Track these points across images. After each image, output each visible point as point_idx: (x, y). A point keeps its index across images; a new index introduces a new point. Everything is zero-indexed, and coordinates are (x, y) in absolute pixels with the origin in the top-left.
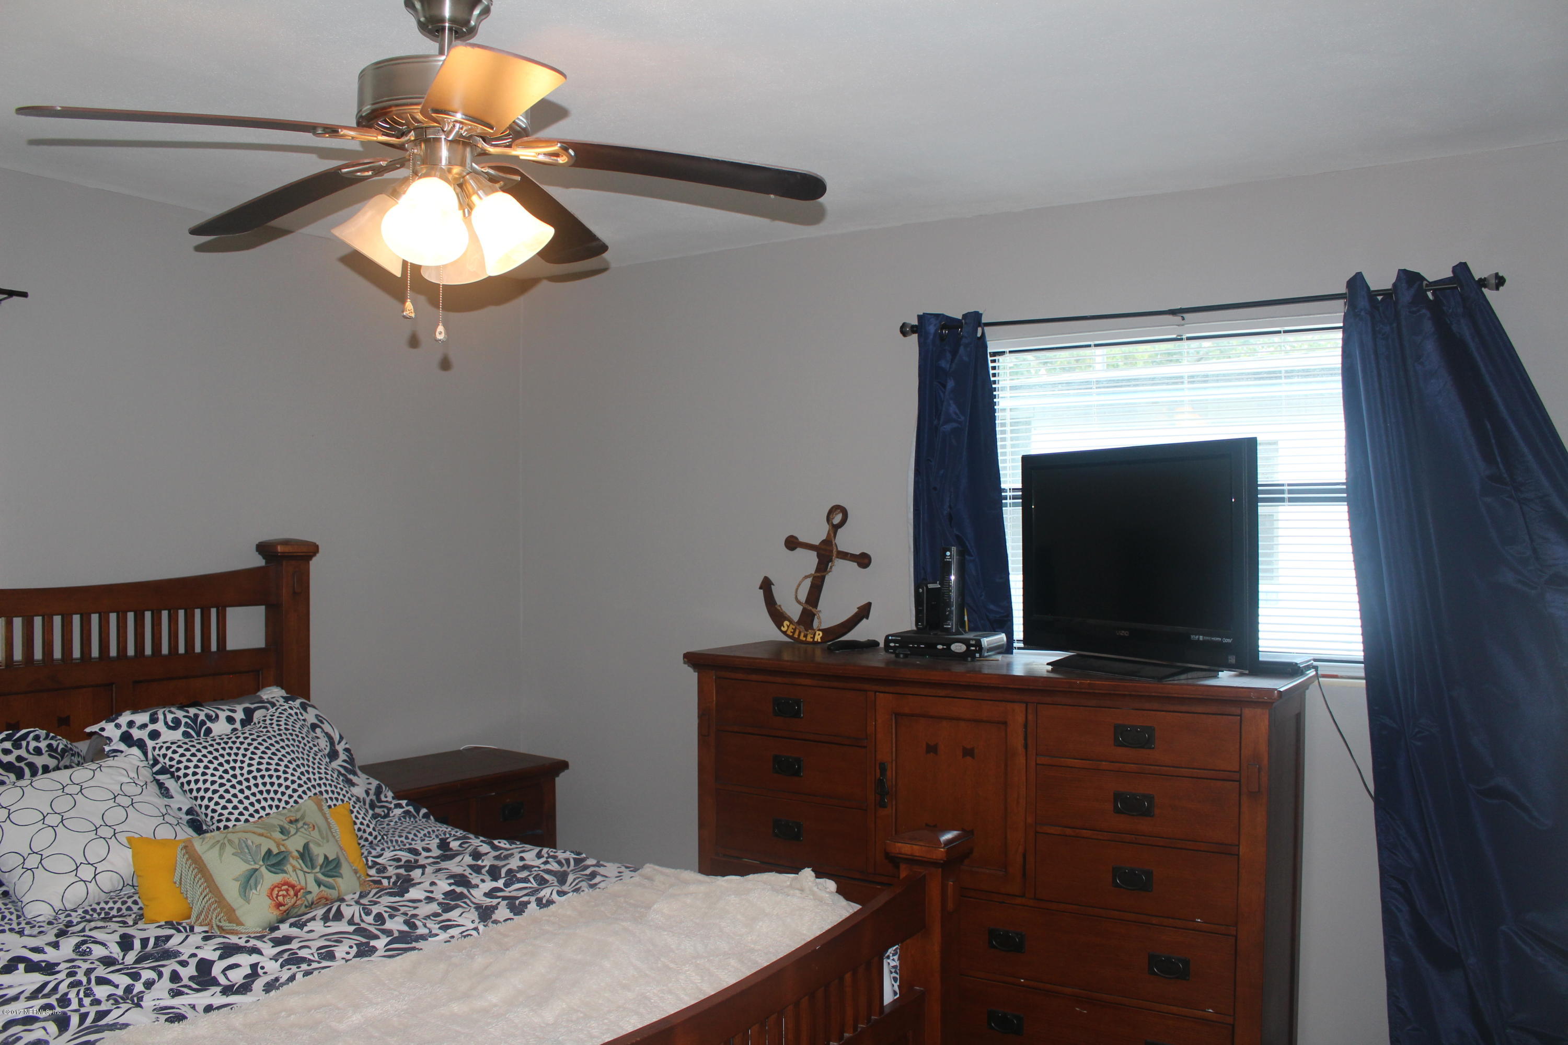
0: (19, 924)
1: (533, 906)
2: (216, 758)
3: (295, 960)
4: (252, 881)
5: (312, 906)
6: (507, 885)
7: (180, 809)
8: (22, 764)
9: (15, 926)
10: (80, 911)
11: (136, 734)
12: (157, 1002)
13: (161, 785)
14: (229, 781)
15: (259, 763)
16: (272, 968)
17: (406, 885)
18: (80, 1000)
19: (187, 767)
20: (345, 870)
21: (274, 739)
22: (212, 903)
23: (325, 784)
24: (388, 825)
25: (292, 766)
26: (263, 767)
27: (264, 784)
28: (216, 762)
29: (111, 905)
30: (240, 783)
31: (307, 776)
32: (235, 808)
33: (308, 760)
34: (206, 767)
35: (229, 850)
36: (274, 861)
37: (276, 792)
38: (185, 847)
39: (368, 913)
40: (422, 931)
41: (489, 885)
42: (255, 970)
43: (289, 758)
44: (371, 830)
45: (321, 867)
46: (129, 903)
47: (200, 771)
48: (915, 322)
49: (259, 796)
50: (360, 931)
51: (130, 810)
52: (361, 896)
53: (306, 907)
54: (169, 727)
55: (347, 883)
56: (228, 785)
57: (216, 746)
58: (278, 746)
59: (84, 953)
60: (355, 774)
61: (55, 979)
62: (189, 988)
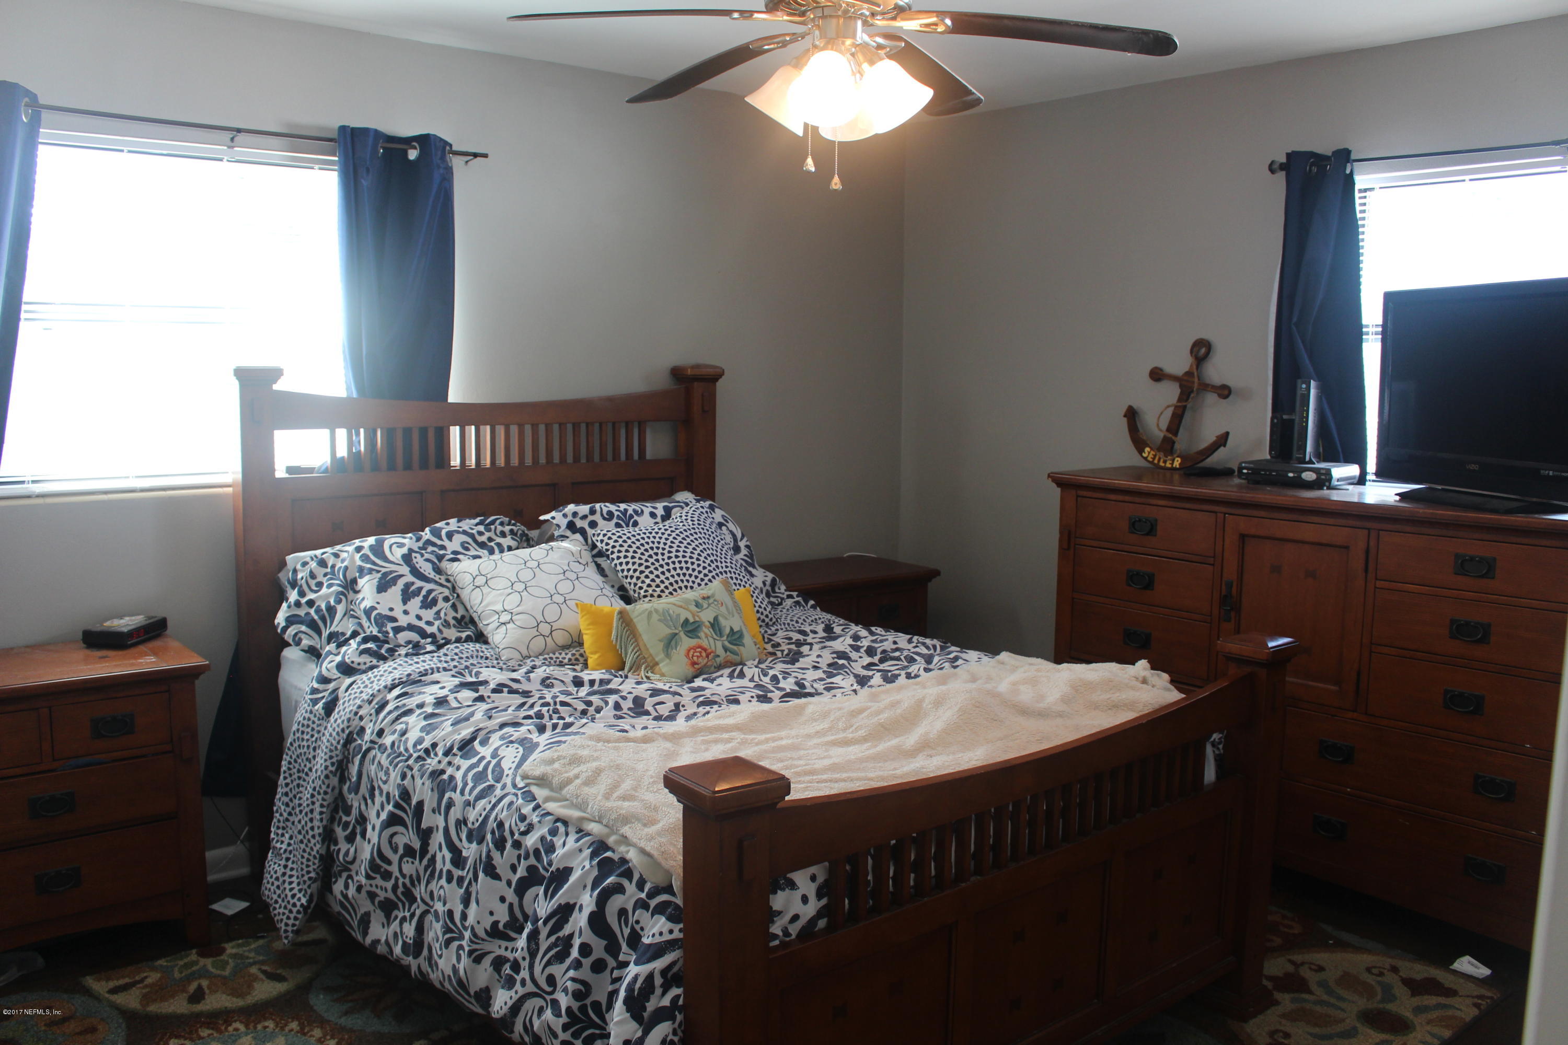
0: (498, 663)
1: (902, 680)
2: (642, 545)
3: (709, 703)
4: (673, 643)
5: (719, 667)
6: (881, 661)
7: (613, 587)
8: (492, 544)
9: (495, 664)
10: (541, 659)
11: (579, 523)
12: (606, 721)
13: (598, 566)
14: (653, 564)
15: (677, 551)
16: (691, 706)
17: (796, 656)
18: (551, 716)
19: (619, 552)
20: (747, 640)
21: (689, 532)
22: (642, 659)
23: (730, 572)
24: (781, 611)
25: (703, 555)
26: (680, 554)
27: (681, 568)
28: (643, 548)
29: (564, 655)
30: (662, 566)
31: (716, 564)
32: (658, 586)
33: (717, 551)
34: (635, 552)
35: (655, 617)
36: (690, 628)
37: (690, 575)
38: (619, 613)
39: (765, 675)
40: (809, 690)
41: (867, 660)
42: (677, 706)
43: (701, 548)
44: (767, 613)
45: (728, 636)
46: (578, 655)
47: (630, 555)
48: (1283, 160)
49: (677, 578)
51: (576, 583)
52: (759, 663)
53: (715, 667)
54: (604, 519)
55: (748, 652)
56: (652, 567)
57: (643, 535)
58: (692, 538)
59: (548, 686)
60: (754, 567)
61: (531, 701)
62: (628, 715)
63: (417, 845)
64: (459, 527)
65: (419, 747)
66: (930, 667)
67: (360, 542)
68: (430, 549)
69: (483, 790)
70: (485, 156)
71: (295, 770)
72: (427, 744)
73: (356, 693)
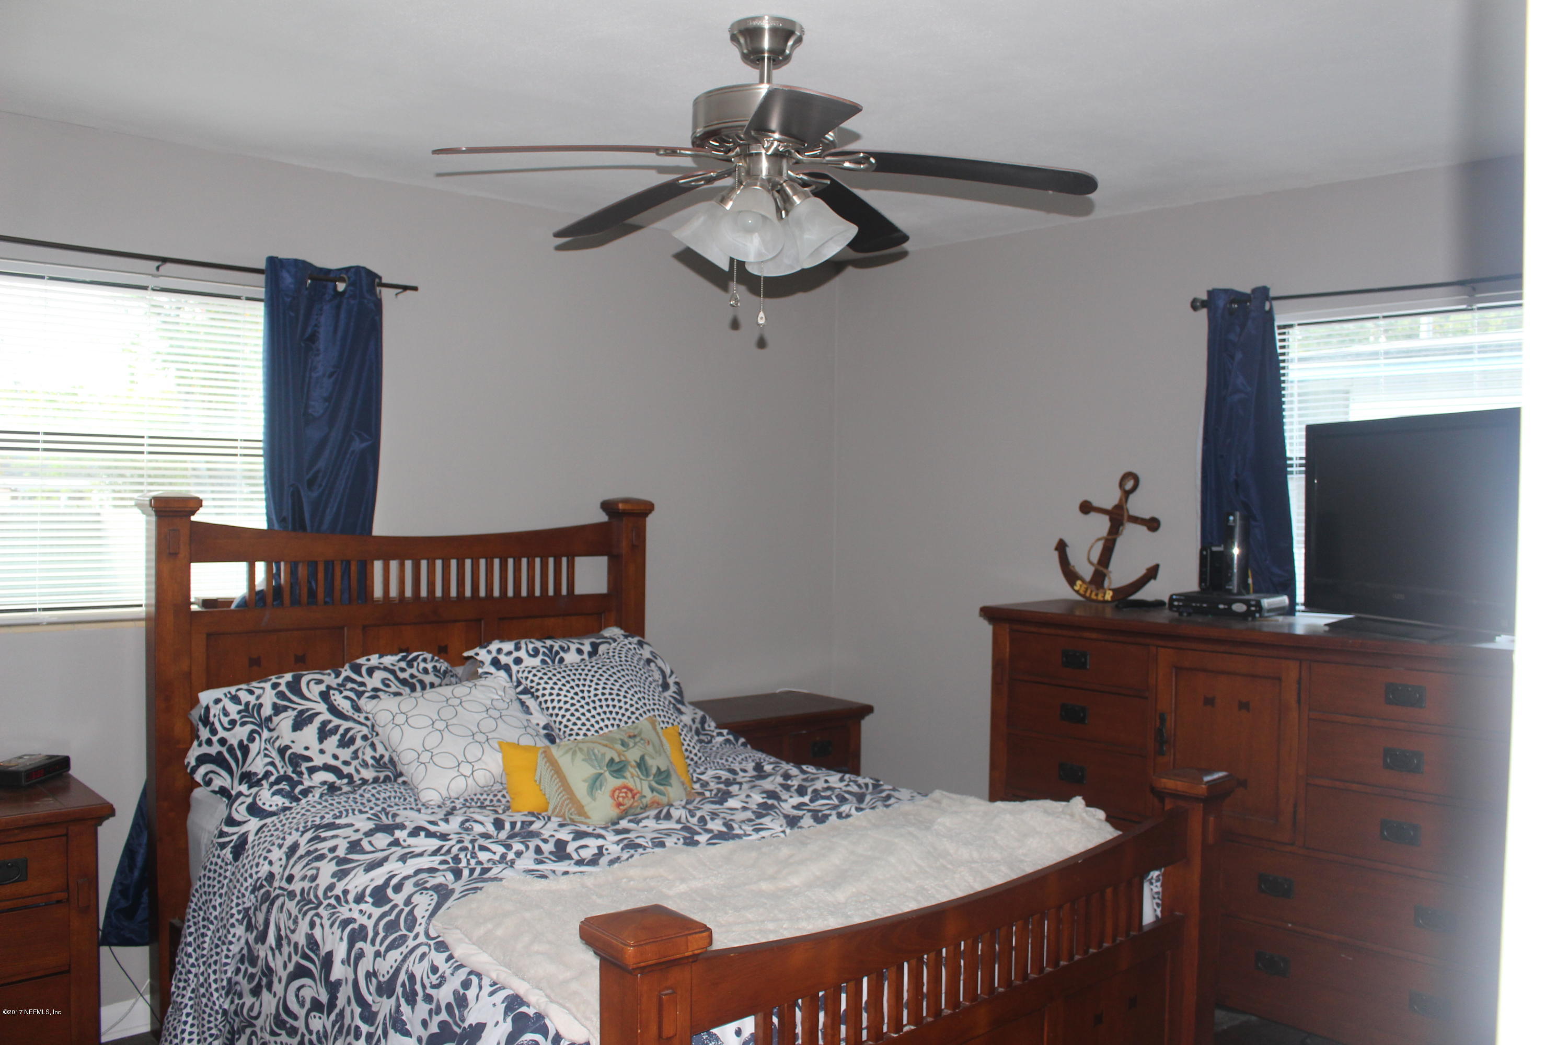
0: (417, 805)
1: (833, 818)
2: (568, 682)
3: (633, 846)
4: (598, 783)
5: (645, 808)
6: (812, 801)
7: (538, 724)
8: (414, 681)
9: (413, 806)
10: (462, 800)
11: (503, 659)
12: (525, 867)
13: (523, 703)
14: (579, 701)
15: (604, 688)
16: (615, 850)
17: (725, 796)
18: (468, 860)
19: (544, 689)
20: (674, 780)
21: (616, 669)
22: (566, 800)
23: (658, 709)
24: (711, 749)
25: (631, 692)
26: (607, 691)
27: (608, 706)
28: (568, 685)
29: (485, 796)
30: (588, 704)
31: (643, 701)
32: (584, 724)
33: (644, 688)
34: (560, 689)
35: (579, 756)
36: (615, 768)
37: (617, 713)
38: (545, 752)
39: (693, 816)
40: (737, 831)
41: (797, 800)
42: (601, 850)
43: (628, 685)
44: (696, 751)
45: (655, 776)
46: (499, 796)
47: (555, 692)
48: (1204, 297)
49: (603, 716)
50: (686, 828)
51: (499, 721)
52: (687, 803)
53: (641, 808)
54: (530, 655)
55: (675, 792)
56: (578, 705)
57: (568, 672)
58: (619, 675)
59: (467, 829)
60: (683, 704)
61: (448, 844)
62: (550, 859)
63: (324, 998)
64: (380, 663)
65: (329, 894)
66: (863, 806)
67: (277, 678)
68: (349, 685)
69: (395, 940)
70: (415, 289)
71: (200, 918)
72: (338, 891)
73: (266, 836)
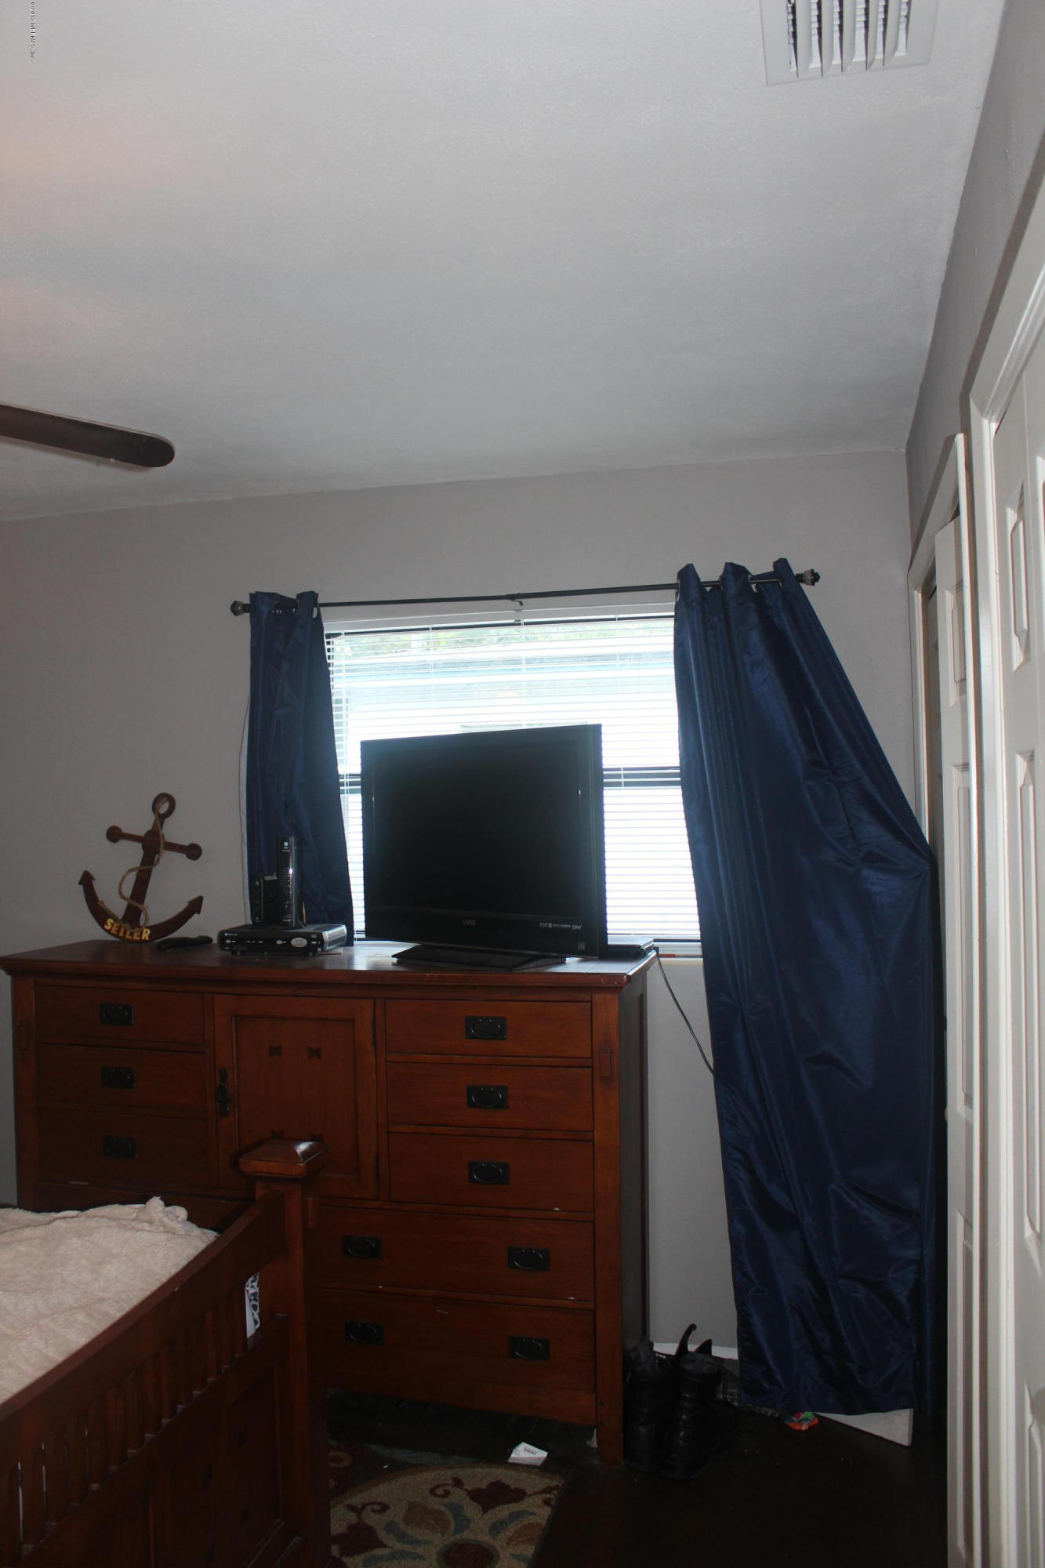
48: (247, 601)
